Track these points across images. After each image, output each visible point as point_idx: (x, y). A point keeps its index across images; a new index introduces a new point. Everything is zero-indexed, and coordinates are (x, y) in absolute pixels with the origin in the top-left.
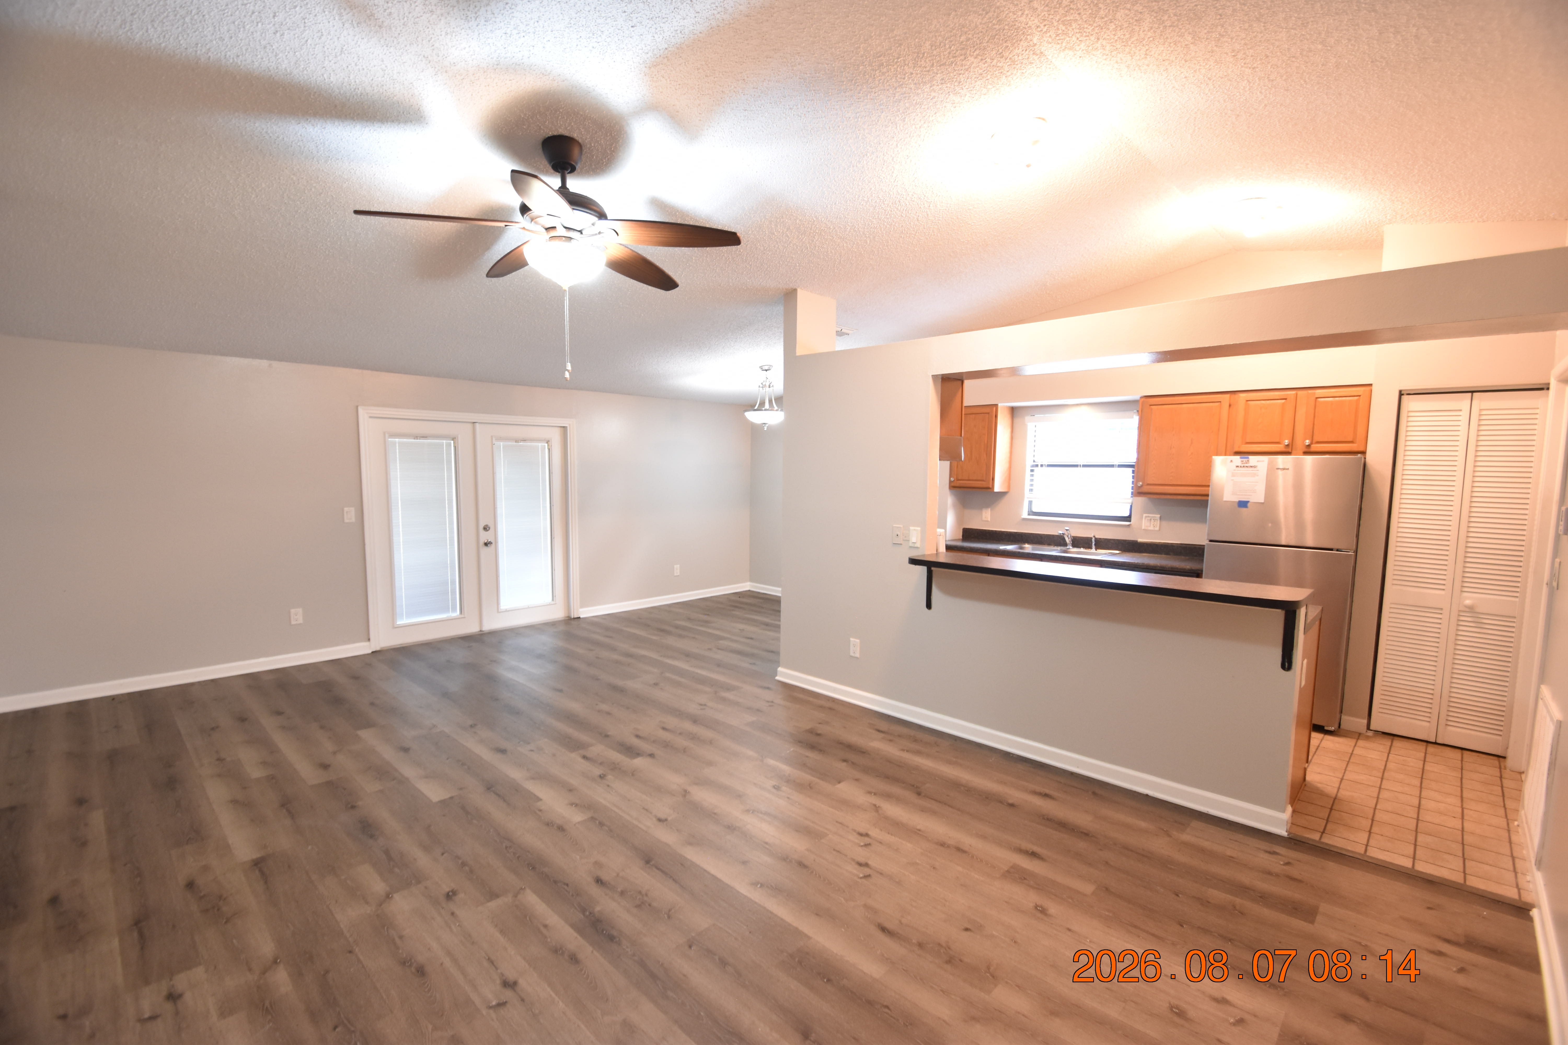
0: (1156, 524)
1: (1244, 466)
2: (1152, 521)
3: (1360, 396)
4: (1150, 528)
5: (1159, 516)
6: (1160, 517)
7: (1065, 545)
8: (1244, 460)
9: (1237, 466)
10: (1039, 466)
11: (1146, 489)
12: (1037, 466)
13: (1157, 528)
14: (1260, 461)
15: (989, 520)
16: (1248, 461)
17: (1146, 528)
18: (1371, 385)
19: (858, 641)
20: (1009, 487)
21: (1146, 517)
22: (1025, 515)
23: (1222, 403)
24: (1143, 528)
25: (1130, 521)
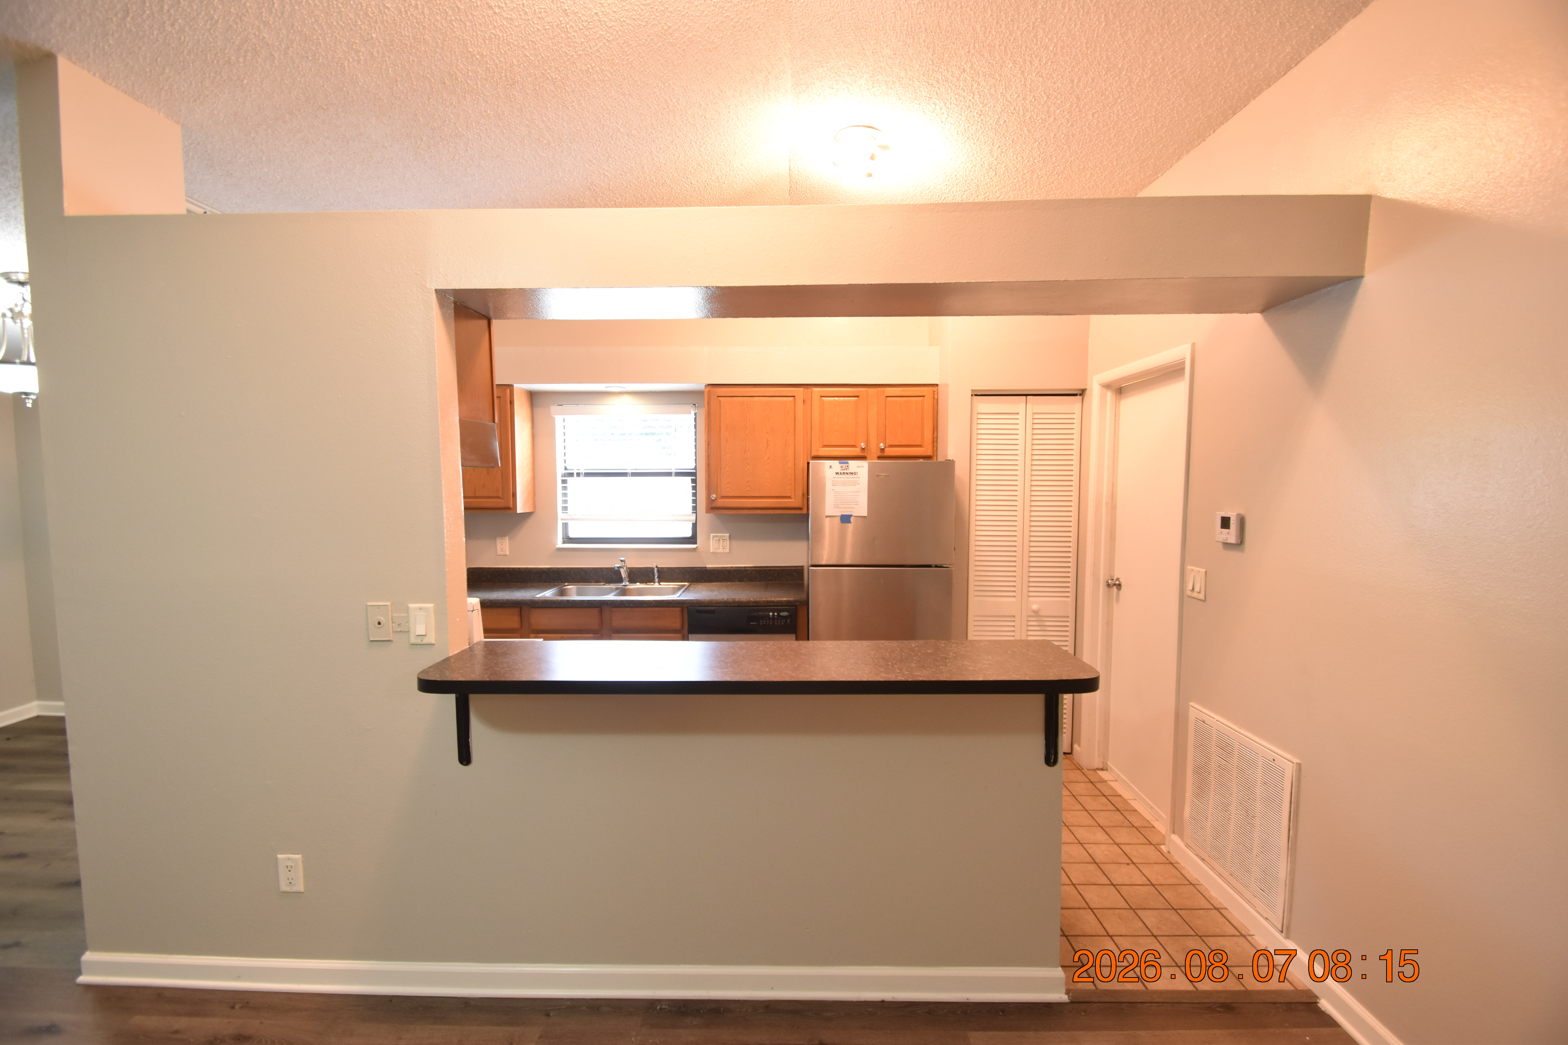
0: (725, 545)
1: (844, 473)
2: (721, 541)
3: (924, 396)
4: (719, 551)
5: (728, 535)
6: (730, 536)
7: (620, 580)
8: (844, 465)
9: (837, 473)
10: (575, 475)
11: (721, 502)
12: (571, 475)
13: (727, 550)
14: (860, 467)
15: (508, 554)
16: (848, 466)
17: (715, 551)
18: (937, 385)
19: (298, 857)
20: (534, 505)
21: (714, 537)
22: (560, 544)
23: (796, 397)
24: (711, 551)
25: (696, 544)
